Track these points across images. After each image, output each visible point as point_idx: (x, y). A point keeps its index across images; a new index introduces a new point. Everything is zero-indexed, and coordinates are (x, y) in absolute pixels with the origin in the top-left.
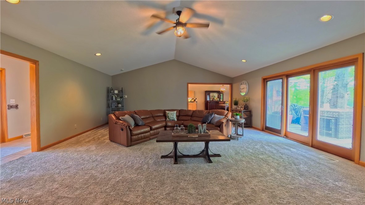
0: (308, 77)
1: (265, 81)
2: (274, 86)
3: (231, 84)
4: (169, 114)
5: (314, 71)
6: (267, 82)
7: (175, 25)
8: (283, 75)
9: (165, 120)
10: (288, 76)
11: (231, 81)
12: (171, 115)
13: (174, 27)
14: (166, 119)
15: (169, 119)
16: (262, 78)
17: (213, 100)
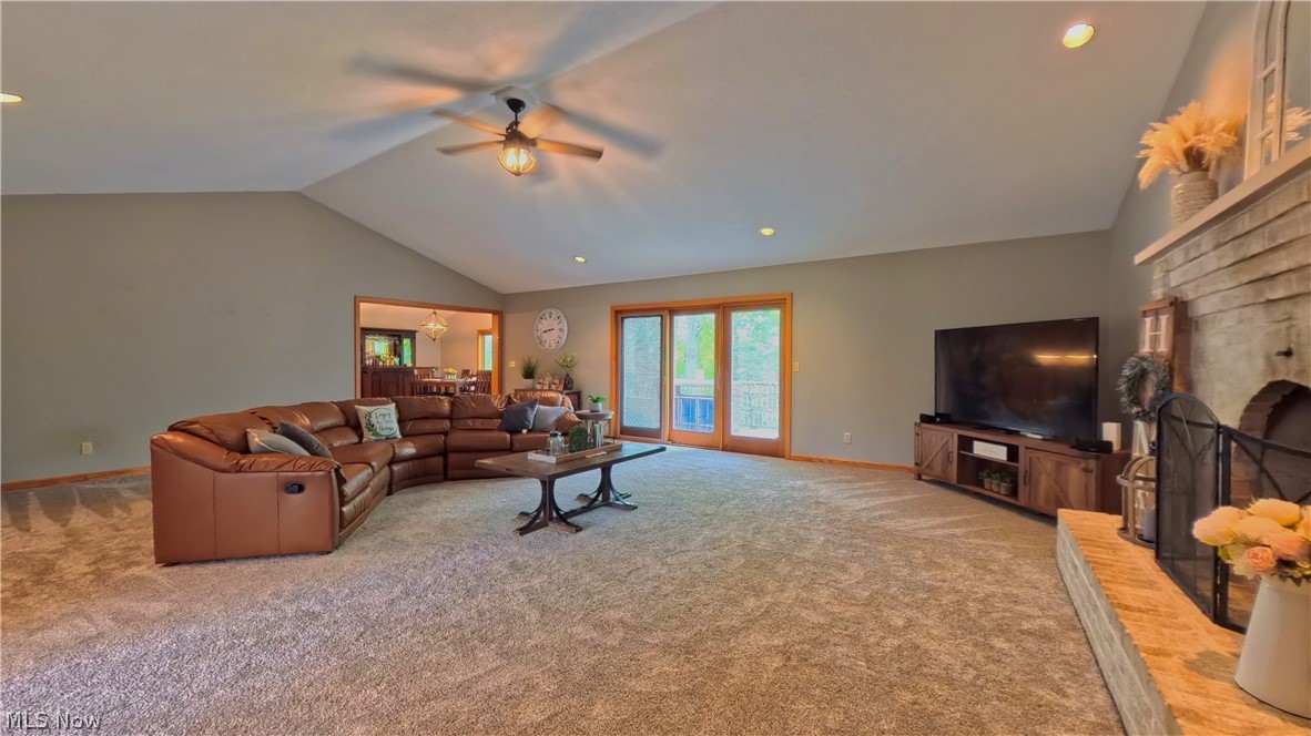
0: (710, 318)
1: (620, 315)
2: (641, 331)
3: (499, 315)
4: (373, 415)
5: (723, 309)
6: (623, 319)
7: (503, 138)
8: (664, 309)
9: (356, 439)
10: (674, 311)
11: (501, 305)
12: (381, 419)
13: (500, 142)
14: (361, 436)
15: (376, 434)
16: (612, 307)
17: (375, 363)
